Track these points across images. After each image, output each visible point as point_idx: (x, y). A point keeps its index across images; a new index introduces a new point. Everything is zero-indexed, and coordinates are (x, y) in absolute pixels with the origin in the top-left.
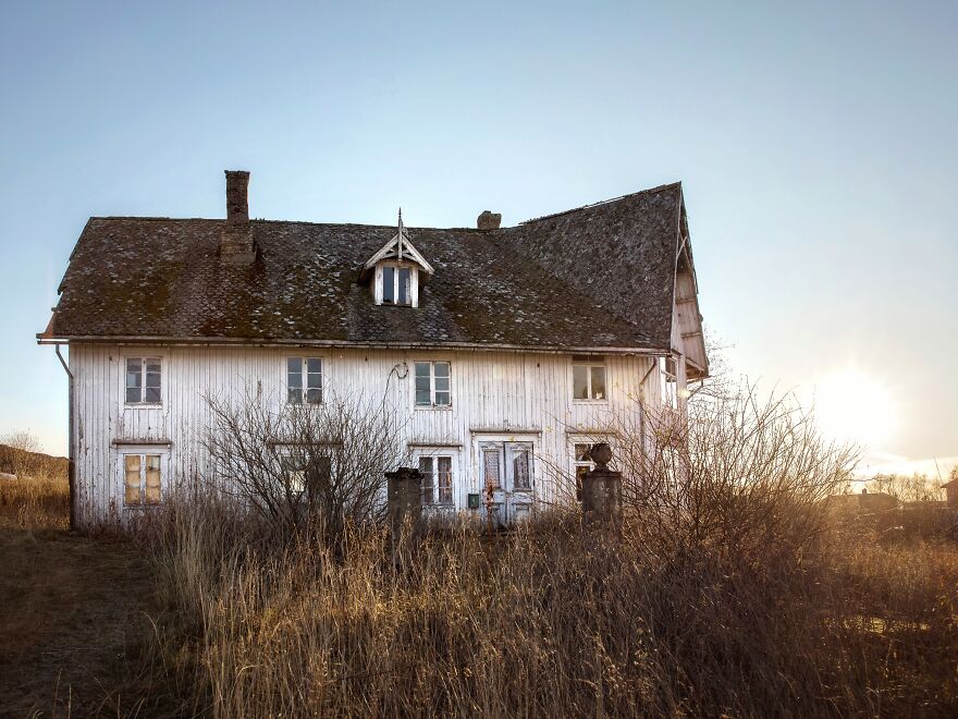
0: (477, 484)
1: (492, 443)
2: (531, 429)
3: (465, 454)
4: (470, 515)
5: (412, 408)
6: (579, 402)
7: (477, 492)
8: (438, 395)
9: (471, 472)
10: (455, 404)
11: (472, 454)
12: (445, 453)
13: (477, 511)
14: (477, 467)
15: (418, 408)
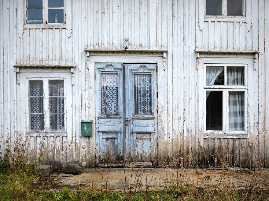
0: (92, 110)
1: (109, 65)
2: (155, 49)
3: (80, 77)
4: (84, 144)
5: (21, 26)
6: (211, 18)
7: (92, 119)
8: (51, 13)
9: (85, 96)
10: (68, 22)
11: (88, 77)
12: (56, 75)
13: (92, 140)
14: (92, 91)
15: (28, 26)
